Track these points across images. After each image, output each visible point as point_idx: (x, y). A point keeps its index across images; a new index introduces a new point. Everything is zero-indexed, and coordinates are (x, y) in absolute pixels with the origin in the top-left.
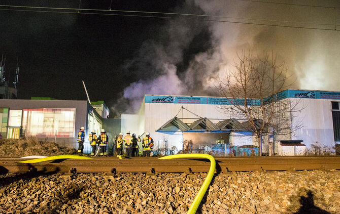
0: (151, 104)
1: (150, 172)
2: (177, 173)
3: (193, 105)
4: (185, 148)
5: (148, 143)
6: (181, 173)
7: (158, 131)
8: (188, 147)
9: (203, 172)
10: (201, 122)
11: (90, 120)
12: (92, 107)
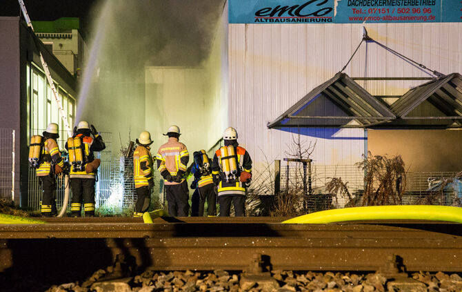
0: (250, 25)
1: (256, 268)
2: (351, 273)
3: (407, 25)
4: (376, 185)
5: (233, 168)
6: (366, 273)
7: (277, 125)
8: (385, 181)
9: (449, 273)
10: (436, 89)
11: (35, 87)
12: (37, 41)
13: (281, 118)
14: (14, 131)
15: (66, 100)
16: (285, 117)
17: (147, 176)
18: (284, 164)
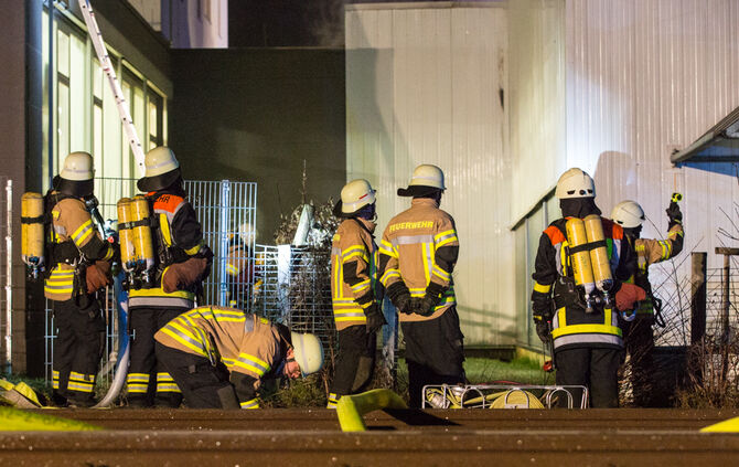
11: (61, 67)
13: (707, 138)
14: (10, 182)
15: (139, 99)
16: (720, 134)
17: (361, 300)
18: (716, 262)
